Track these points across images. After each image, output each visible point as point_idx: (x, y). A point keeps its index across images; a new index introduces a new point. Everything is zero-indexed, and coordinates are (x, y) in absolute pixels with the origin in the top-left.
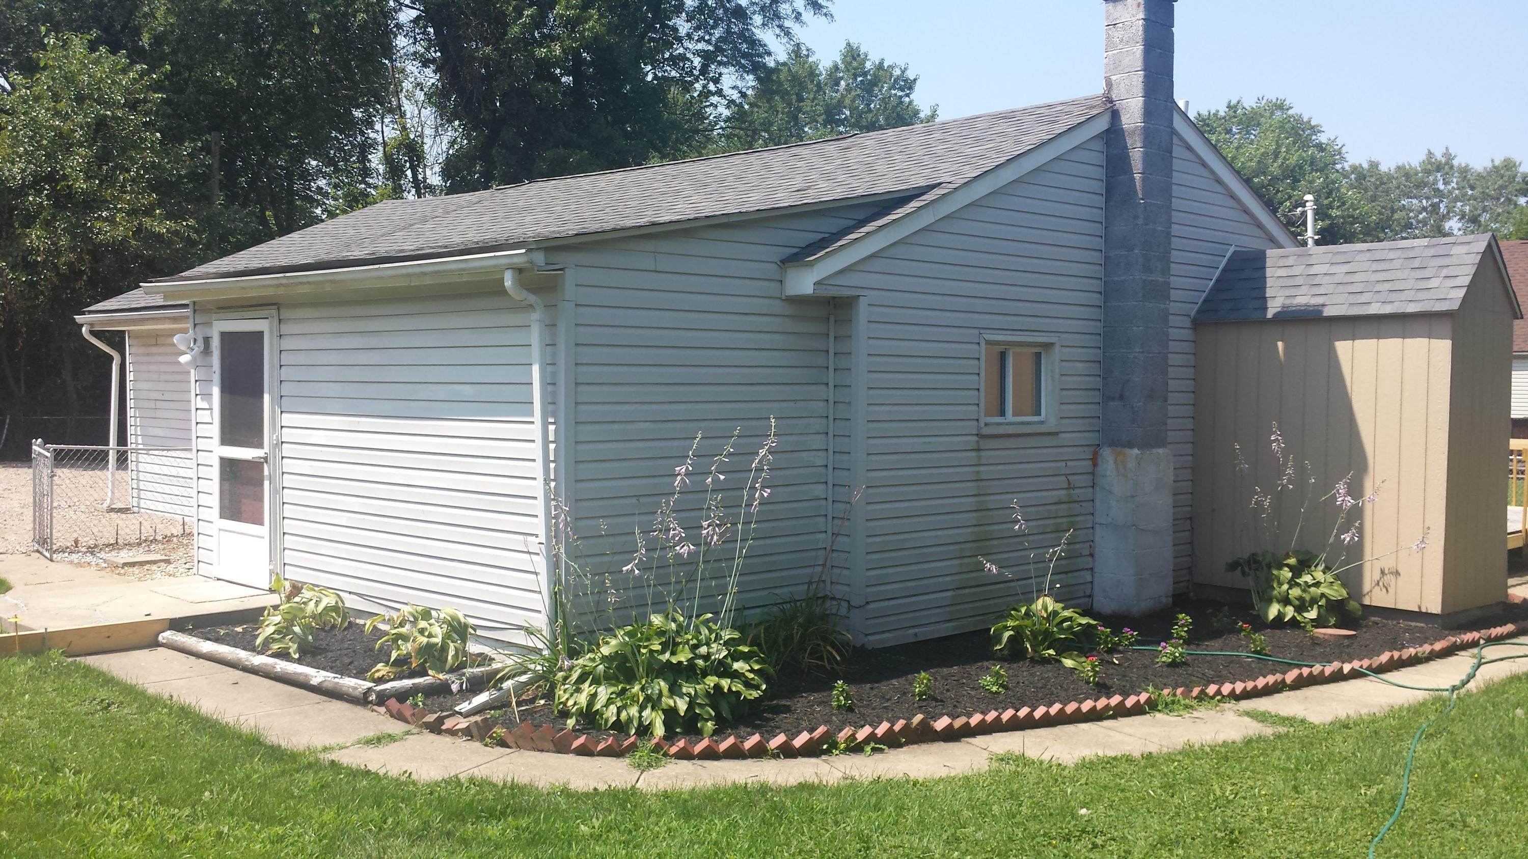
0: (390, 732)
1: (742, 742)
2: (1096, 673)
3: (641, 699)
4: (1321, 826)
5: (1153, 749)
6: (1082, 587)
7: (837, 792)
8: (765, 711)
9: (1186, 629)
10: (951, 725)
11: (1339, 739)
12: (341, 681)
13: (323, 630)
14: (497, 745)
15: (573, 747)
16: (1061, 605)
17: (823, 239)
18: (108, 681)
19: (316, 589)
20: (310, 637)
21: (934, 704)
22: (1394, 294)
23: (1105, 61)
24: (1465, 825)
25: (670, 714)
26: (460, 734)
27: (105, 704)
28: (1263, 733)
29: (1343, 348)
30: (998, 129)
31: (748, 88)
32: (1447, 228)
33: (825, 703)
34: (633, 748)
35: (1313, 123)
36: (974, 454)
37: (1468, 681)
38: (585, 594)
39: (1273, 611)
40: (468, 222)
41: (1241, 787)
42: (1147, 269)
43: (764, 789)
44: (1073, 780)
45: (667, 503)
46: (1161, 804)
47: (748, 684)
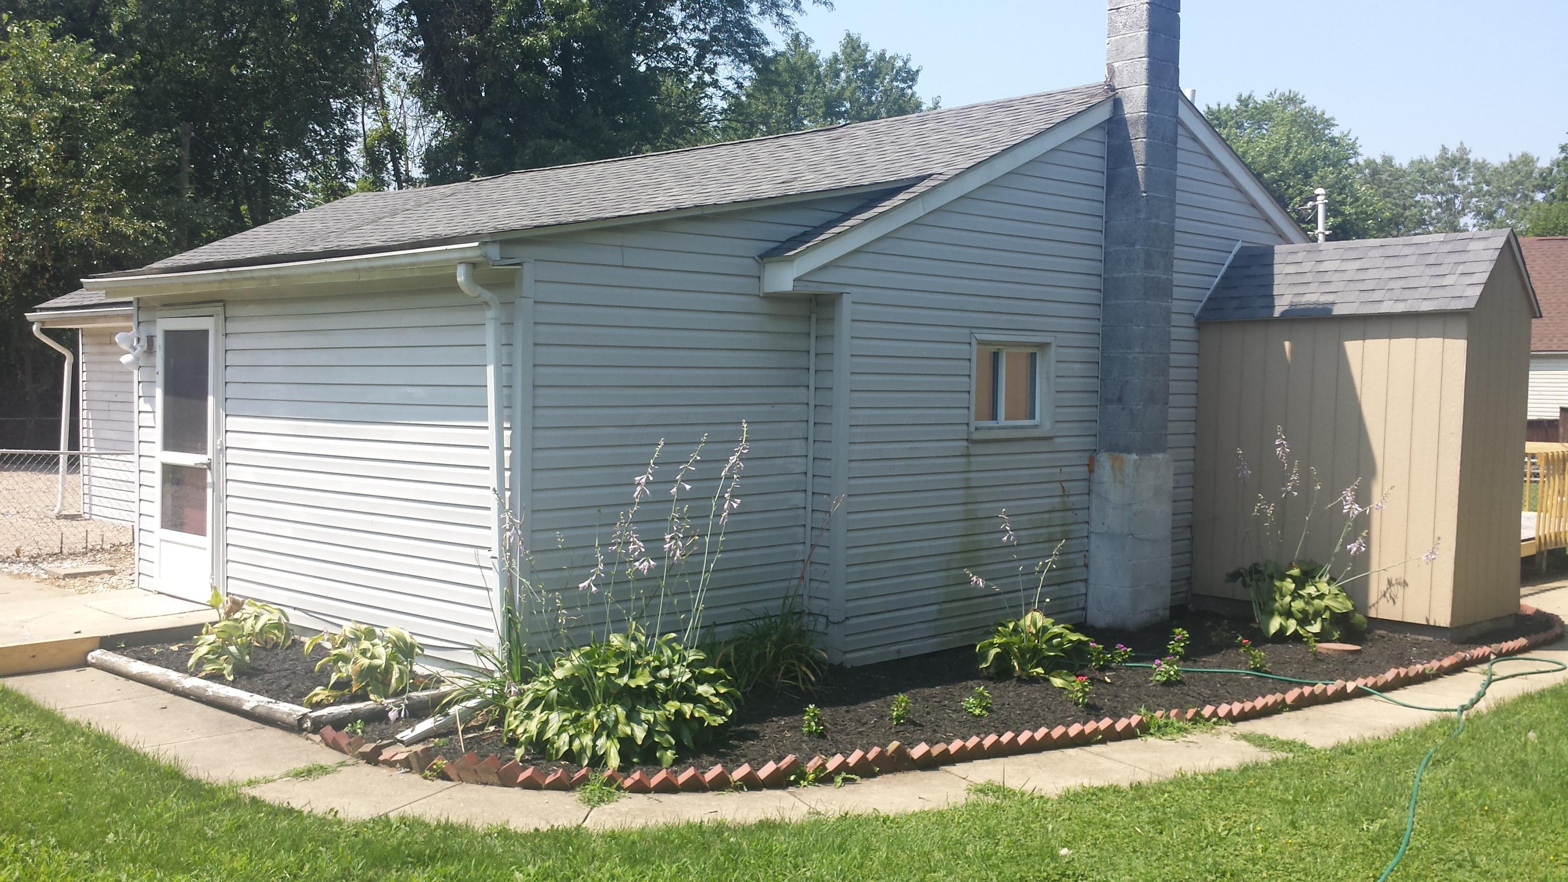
0: (323, 763)
1: (703, 773)
2: (1086, 693)
3: (596, 726)
4: (1319, 867)
5: (1143, 778)
6: (1075, 599)
7: (799, 831)
8: (731, 738)
9: (1182, 644)
10: (928, 753)
11: (1341, 766)
12: (275, 706)
13: (264, 648)
14: (438, 778)
15: (519, 780)
16: (1051, 620)
17: (805, 234)
18: (23, 705)
19: (259, 604)
20: (247, 658)
21: (912, 728)
22: (1407, 291)
23: (1107, 47)
24: (1475, 866)
25: (627, 743)
26: (398, 765)
27: (18, 732)
28: (1261, 760)
29: (1353, 348)
30: (994, 119)
31: (744, 79)
32: (1462, 225)
33: (796, 728)
34: (584, 780)
35: (1326, 116)
36: (964, 460)
37: (1478, 700)
38: (540, 612)
39: (1275, 624)
40: (439, 215)
41: (1235, 822)
42: (1149, 265)
43: (720, 829)
44: (1056, 815)
45: (626, 515)
46: (1148, 842)
47: (713, 710)
